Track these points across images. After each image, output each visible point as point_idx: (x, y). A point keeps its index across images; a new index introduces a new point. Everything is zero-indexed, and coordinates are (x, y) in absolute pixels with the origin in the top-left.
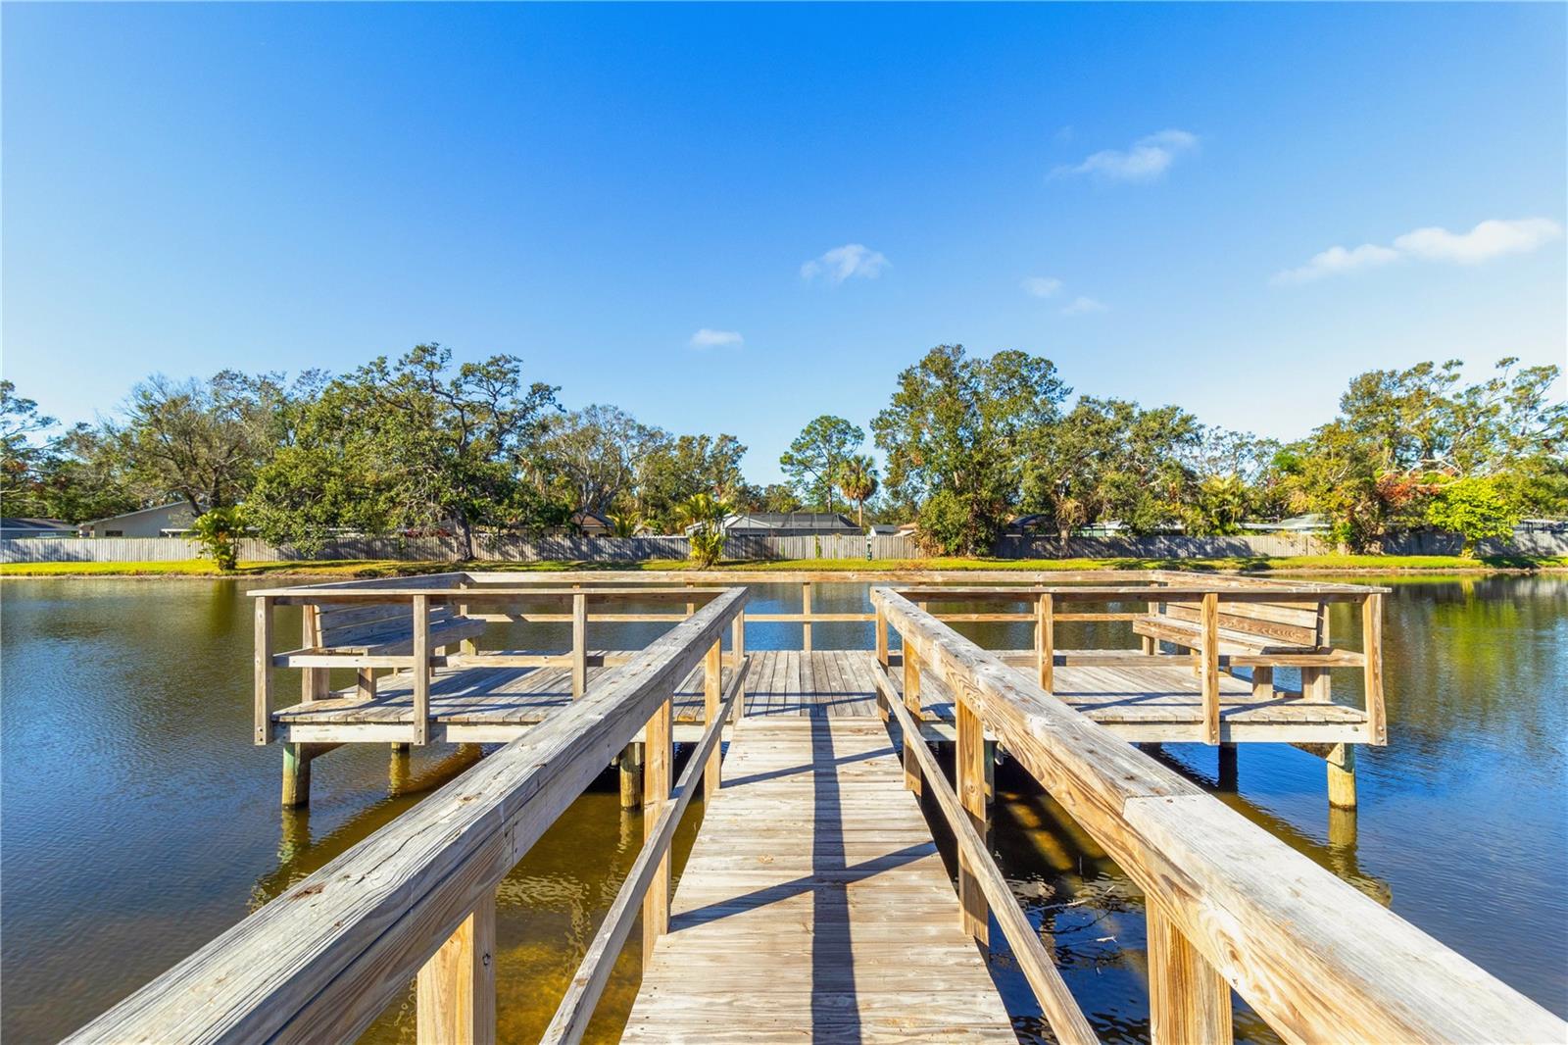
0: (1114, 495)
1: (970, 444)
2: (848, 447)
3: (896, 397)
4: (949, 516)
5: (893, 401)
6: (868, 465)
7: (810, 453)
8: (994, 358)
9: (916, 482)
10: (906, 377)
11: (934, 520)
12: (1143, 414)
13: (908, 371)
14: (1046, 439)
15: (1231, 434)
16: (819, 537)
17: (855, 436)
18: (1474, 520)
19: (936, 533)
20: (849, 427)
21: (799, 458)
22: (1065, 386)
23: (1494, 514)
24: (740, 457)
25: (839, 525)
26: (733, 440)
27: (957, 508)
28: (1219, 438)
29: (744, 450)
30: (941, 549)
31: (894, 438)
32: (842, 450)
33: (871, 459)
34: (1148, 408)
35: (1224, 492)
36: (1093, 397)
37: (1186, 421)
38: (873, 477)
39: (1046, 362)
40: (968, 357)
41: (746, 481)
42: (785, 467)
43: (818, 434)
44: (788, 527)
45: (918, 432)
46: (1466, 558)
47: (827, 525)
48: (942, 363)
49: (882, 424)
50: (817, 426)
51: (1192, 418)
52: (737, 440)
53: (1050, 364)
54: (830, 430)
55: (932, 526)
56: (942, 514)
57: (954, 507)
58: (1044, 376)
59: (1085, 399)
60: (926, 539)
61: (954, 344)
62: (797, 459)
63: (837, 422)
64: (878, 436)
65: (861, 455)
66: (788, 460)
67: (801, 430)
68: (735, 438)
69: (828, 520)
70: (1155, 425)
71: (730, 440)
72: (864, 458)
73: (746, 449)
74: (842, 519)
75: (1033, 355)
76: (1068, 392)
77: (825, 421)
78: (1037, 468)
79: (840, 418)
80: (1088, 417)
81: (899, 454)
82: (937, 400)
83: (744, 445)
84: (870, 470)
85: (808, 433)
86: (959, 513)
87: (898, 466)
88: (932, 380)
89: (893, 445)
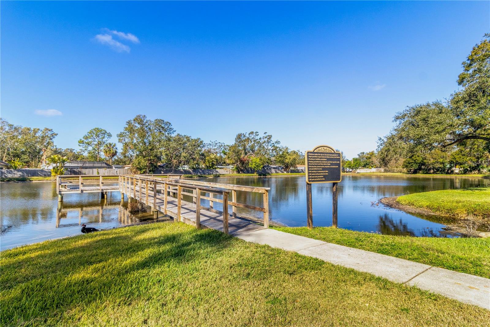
0: (184, 159)
1: (148, 144)
2: (106, 139)
3: (126, 129)
4: (141, 164)
5: (124, 129)
6: (114, 146)
7: (90, 140)
8: (155, 120)
9: (131, 153)
10: (129, 123)
11: (137, 165)
12: (192, 140)
13: (129, 121)
14: (168, 145)
15: (219, 143)
16: (98, 169)
17: (108, 136)
18: (255, 166)
19: (138, 168)
20: (106, 132)
21: (87, 142)
22: (174, 130)
23: (259, 165)
24: (54, 137)
25: (105, 165)
26: (51, 130)
27: (144, 162)
28: (216, 144)
29: (56, 135)
30: (139, 172)
31: (125, 140)
32: (103, 140)
33: (115, 144)
34: (193, 138)
35: (213, 158)
36: (180, 134)
37: (202, 142)
38: (116, 150)
39: (169, 123)
40: (148, 119)
41: (57, 147)
42: (80, 144)
43: (94, 134)
44: (84, 166)
45: (132, 139)
46: (255, 174)
47: (100, 165)
48: (139, 120)
49: (121, 135)
50: (94, 131)
51: (203, 141)
52: (53, 130)
53: (170, 124)
54: (99, 132)
55: (136, 166)
56: (139, 163)
57: (143, 161)
58: (168, 127)
59: (178, 135)
60: (134, 170)
61: (143, 115)
62: (85, 142)
63: (101, 131)
64: (119, 139)
65: (111, 143)
66: (81, 142)
67: (87, 132)
68: (52, 130)
69: (100, 164)
70: (194, 143)
71: (50, 130)
72: (113, 143)
73: (57, 134)
74: (106, 164)
75: (166, 121)
76: (175, 131)
77: (97, 130)
78: (165, 152)
79: (102, 129)
80: (179, 139)
81: (126, 145)
82: (138, 131)
83: (56, 133)
84: (114, 147)
85: (90, 133)
86: (144, 163)
87: (126, 149)
88: (137, 125)
89: (124, 142)
